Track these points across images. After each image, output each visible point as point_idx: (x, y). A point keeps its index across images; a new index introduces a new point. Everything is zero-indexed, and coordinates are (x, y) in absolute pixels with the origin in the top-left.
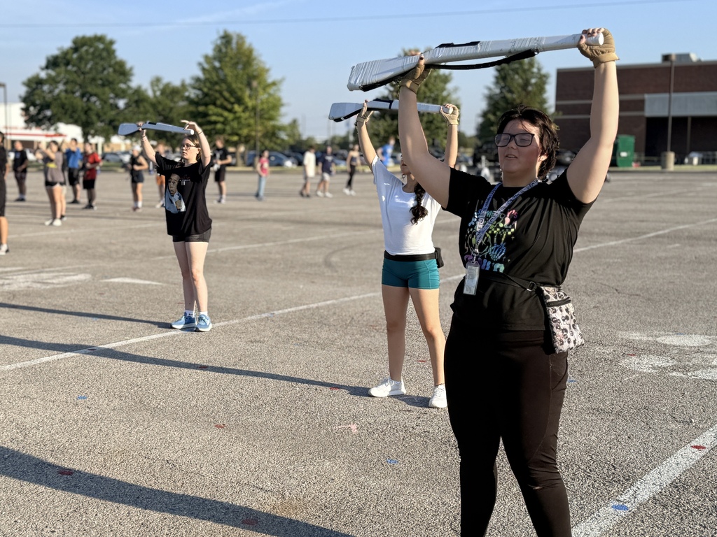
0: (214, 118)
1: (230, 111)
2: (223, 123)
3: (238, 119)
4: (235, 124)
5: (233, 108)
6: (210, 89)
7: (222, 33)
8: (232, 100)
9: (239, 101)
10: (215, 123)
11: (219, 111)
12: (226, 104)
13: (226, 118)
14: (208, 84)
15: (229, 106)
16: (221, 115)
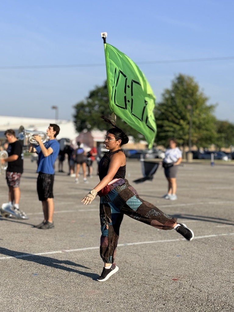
0: (167, 129)
1: (178, 124)
2: (174, 132)
3: (182, 129)
4: (181, 133)
5: (179, 122)
6: (166, 110)
7: (177, 75)
8: (179, 117)
9: (183, 118)
10: (168, 131)
11: (171, 124)
12: (174, 119)
13: (175, 129)
14: (165, 107)
15: (177, 121)
16: (172, 127)
